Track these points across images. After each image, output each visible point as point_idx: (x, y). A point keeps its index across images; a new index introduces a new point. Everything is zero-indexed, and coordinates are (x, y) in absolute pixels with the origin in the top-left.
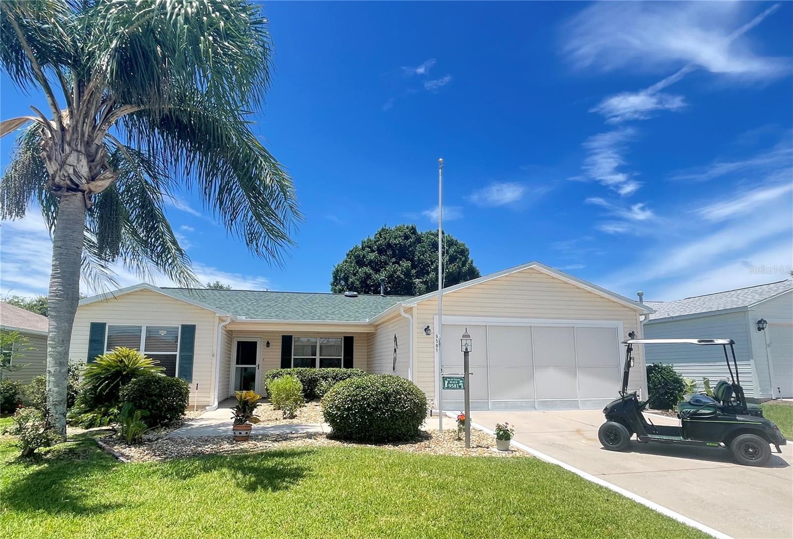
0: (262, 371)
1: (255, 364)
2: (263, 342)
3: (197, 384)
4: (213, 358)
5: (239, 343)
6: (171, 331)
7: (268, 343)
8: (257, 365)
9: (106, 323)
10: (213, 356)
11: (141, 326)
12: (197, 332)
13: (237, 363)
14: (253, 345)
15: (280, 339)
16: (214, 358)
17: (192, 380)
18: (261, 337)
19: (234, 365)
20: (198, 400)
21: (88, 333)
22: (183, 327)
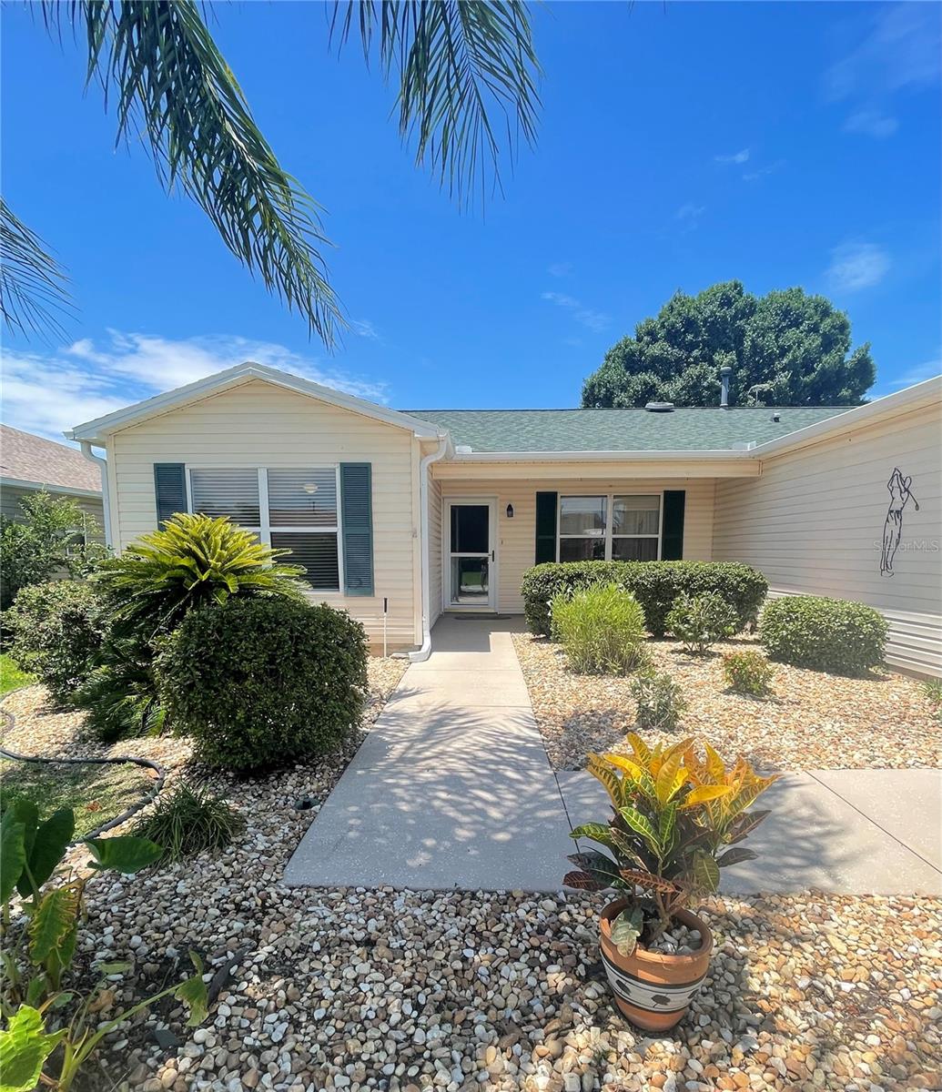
0: (501, 564)
1: (487, 552)
2: (501, 507)
3: (386, 600)
4: (414, 540)
5: (454, 509)
6: (321, 478)
7: (510, 508)
8: (490, 552)
9: (184, 464)
10: (414, 535)
11: (257, 469)
12: (375, 479)
13: (453, 550)
14: (482, 512)
15: (533, 500)
16: (417, 541)
17: (373, 588)
18: (496, 498)
19: (448, 555)
20: (389, 633)
21: (152, 487)
22: (347, 469)
